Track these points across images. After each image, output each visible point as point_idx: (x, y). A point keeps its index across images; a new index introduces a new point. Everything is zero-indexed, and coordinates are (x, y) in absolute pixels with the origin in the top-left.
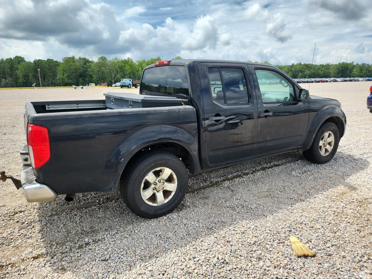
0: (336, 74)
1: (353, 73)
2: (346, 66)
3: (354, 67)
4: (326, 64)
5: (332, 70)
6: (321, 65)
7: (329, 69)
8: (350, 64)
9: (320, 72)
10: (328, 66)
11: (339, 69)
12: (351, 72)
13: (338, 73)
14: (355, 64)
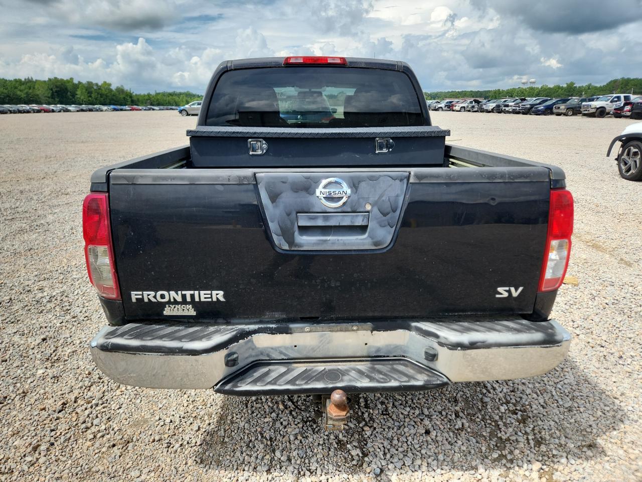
0: (48, 97)
1: (78, 98)
2: (62, 84)
3: (76, 86)
4: (25, 79)
5: (40, 91)
6: (16, 81)
7: (34, 88)
8: (68, 81)
9: (19, 93)
10: (30, 83)
11: (52, 89)
12: (75, 96)
13: (53, 97)
14: (76, 81)
